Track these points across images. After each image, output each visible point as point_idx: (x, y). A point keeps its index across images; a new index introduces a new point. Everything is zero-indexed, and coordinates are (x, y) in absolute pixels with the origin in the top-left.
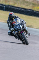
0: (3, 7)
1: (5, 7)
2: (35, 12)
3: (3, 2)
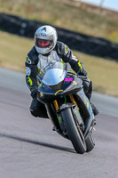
0: (20, 27)
1: (24, 25)
2: (114, 46)
3: (19, 10)
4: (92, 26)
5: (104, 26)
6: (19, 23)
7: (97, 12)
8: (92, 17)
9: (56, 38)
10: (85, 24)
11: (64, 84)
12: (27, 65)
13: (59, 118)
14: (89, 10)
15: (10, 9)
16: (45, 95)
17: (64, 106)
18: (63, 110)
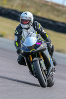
4: (58, 16)
6: (17, 14)
7: (61, 8)
8: (58, 11)
9: (32, 19)
10: (54, 15)
11: (36, 46)
12: (16, 34)
13: (32, 66)
14: (56, 7)
15: (12, 6)
16: (24, 52)
17: (35, 59)
18: (34, 61)
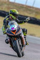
5: (34, 13)
